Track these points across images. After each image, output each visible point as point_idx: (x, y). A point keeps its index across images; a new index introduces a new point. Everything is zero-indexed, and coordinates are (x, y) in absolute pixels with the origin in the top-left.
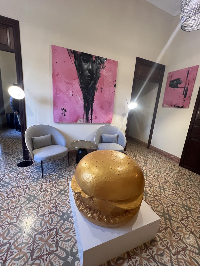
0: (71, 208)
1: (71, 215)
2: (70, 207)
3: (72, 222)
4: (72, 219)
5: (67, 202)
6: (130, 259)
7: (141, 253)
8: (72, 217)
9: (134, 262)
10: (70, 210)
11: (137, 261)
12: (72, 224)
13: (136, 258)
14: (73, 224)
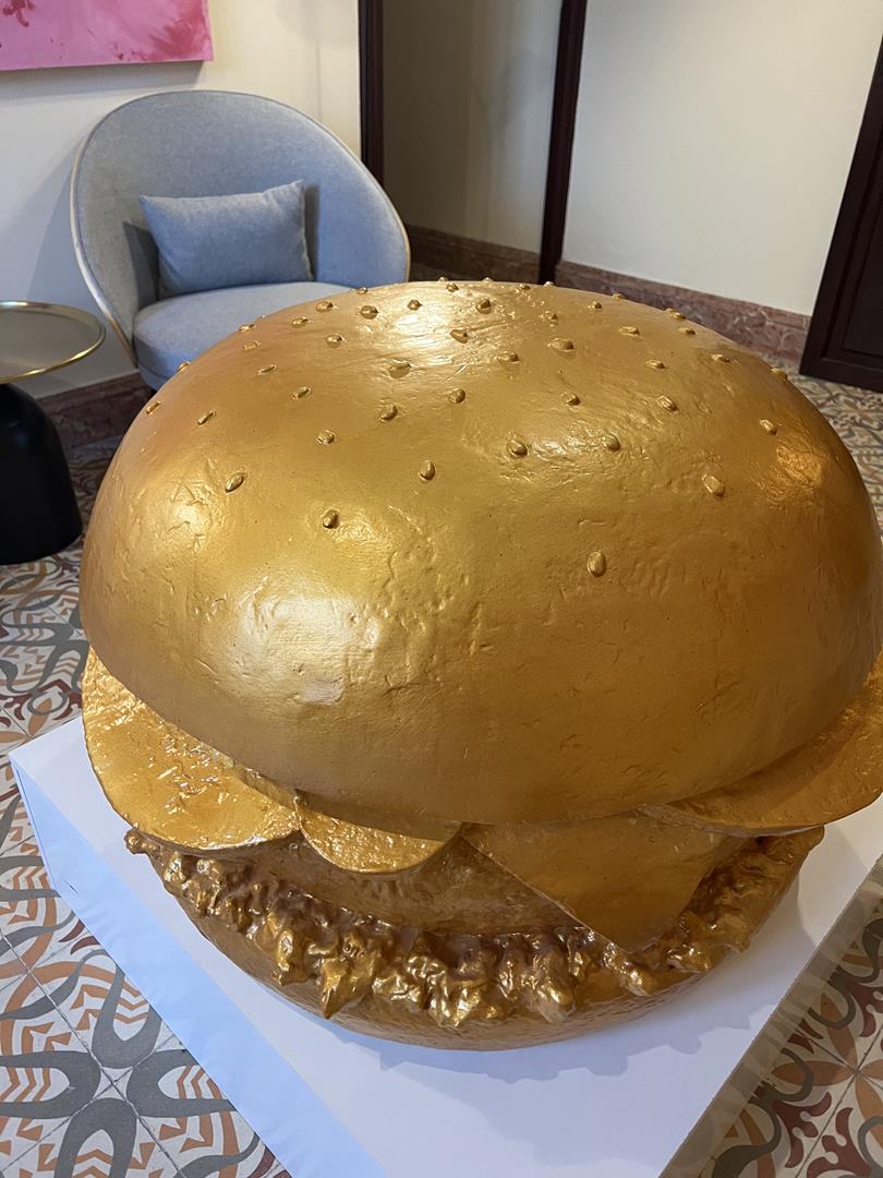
0: (129, 979)
1: (164, 1042)
2: (118, 978)
3: (207, 1094)
4: (195, 1070)
5: (58, 951)
6: (796, 1131)
7: (845, 1047)
8: (184, 1058)
9: (831, 1131)
10: (132, 1007)
11: (847, 1111)
12: (216, 1117)
13: (828, 1098)
14: (226, 1107)
